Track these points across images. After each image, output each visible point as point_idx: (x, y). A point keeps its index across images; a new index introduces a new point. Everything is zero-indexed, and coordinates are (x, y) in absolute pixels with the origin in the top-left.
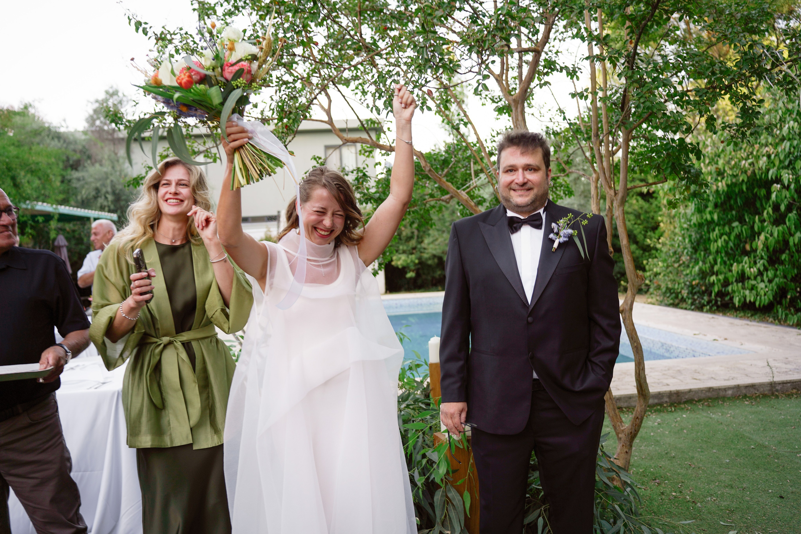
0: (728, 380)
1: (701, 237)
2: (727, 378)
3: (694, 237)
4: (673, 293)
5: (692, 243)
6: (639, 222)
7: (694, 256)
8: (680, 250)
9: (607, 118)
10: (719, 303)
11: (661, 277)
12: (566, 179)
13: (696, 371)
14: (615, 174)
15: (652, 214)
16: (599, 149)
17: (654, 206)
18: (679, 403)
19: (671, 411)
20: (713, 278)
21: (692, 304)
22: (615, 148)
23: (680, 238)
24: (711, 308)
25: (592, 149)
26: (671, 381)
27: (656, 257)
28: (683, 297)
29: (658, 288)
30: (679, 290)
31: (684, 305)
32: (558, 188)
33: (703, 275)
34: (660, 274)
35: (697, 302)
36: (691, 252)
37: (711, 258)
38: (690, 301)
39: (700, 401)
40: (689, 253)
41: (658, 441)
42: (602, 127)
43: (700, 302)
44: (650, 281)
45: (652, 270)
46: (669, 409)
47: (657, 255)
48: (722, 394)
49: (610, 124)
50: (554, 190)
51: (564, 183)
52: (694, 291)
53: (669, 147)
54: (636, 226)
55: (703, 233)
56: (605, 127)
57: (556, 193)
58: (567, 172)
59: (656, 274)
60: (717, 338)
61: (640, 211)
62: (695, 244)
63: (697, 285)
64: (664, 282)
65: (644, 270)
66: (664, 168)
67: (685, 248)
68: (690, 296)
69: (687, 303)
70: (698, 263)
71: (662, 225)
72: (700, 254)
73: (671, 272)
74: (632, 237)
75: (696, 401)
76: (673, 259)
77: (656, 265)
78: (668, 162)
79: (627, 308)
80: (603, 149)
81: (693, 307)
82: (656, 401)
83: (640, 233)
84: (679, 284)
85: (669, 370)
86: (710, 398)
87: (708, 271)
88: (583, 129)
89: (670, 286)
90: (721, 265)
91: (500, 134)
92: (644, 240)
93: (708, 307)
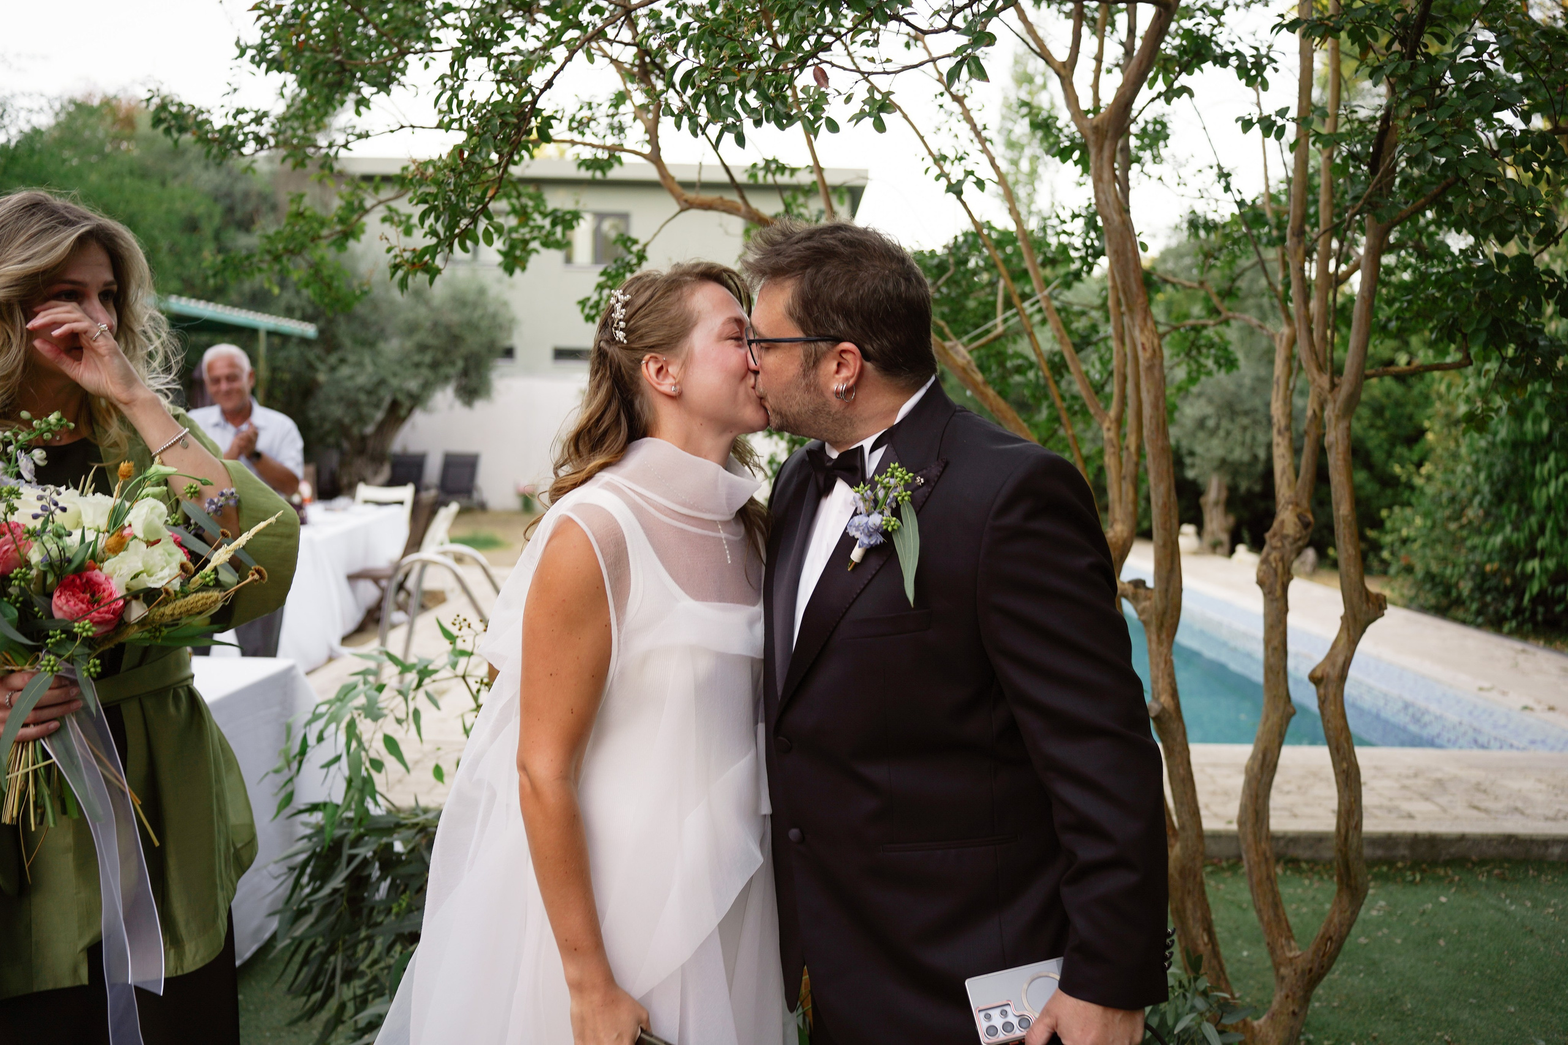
0: (1554, 819)
1: (1515, 471)
2: (1551, 813)
3: (1497, 469)
4: (1441, 583)
5: (1493, 484)
6: (1379, 423)
7: (1494, 511)
8: (1464, 494)
9: (1333, 195)
10: (1540, 618)
11: (1416, 546)
12: (1221, 329)
13: (1478, 787)
14: (1335, 329)
15: (1409, 409)
16: (1302, 269)
17: (1416, 391)
18: (1434, 863)
19: (1413, 882)
20: (1534, 565)
21: (1479, 613)
22: (1343, 268)
23: (1469, 469)
24: (1520, 625)
25: (1285, 265)
26: (1419, 807)
27: (1409, 504)
28: (1460, 595)
29: (1409, 570)
30: (1454, 580)
31: (1460, 613)
32: (1204, 351)
33: (1511, 554)
34: (1414, 540)
35: (1491, 609)
36: (1491, 504)
37: (1533, 520)
38: (1474, 607)
39: (1482, 862)
40: (1485, 504)
41: (1374, 963)
42: (1316, 213)
43: (1497, 612)
44: (1393, 553)
45: (1399, 531)
46: (1409, 875)
47: (1414, 500)
48: (1536, 851)
49: (1337, 209)
50: (1194, 352)
51: (1216, 339)
52: (1487, 585)
53: (1488, 276)
54: (1372, 432)
55: (1520, 462)
56: (1324, 217)
57: (1197, 362)
58: (1223, 316)
59: (1405, 541)
60: (1530, 703)
61: (1384, 400)
62: (1500, 486)
63: (1494, 573)
64: (1422, 559)
65: (1379, 524)
66: (1469, 330)
67: (1476, 492)
68: (1477, 595)
69: (1467, 610)
70: (1503, 527)
71: (1430, 436)
72: (1509, 510)
73: (1439, 540)
74: (1358, 454)
75: (1474, 864)
76: (1448, 512)
77: (1409, 523)
78: (1483, 317)
79: (1334, 673)
80: (1312, 270)
81: (1480, 620)
82: (1380, 853)
83: (1380, 446)
84: (1454, 566)
85: (1416, 775)
86: (1508, 859)
87: (1522, 545)
88: (1269, 215)
89: (1435, 568)
90: (1552, 538)
91: (1079, 216)
92: (1386, 463)
93: (1514, 624)
